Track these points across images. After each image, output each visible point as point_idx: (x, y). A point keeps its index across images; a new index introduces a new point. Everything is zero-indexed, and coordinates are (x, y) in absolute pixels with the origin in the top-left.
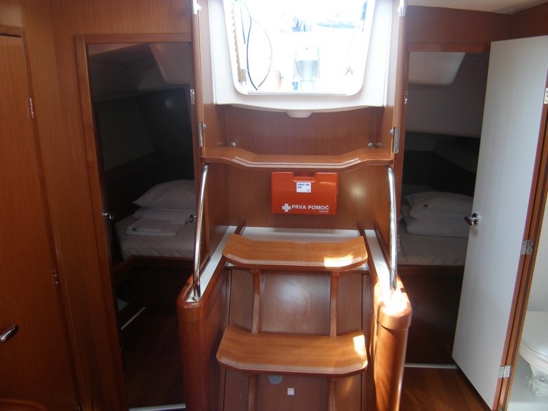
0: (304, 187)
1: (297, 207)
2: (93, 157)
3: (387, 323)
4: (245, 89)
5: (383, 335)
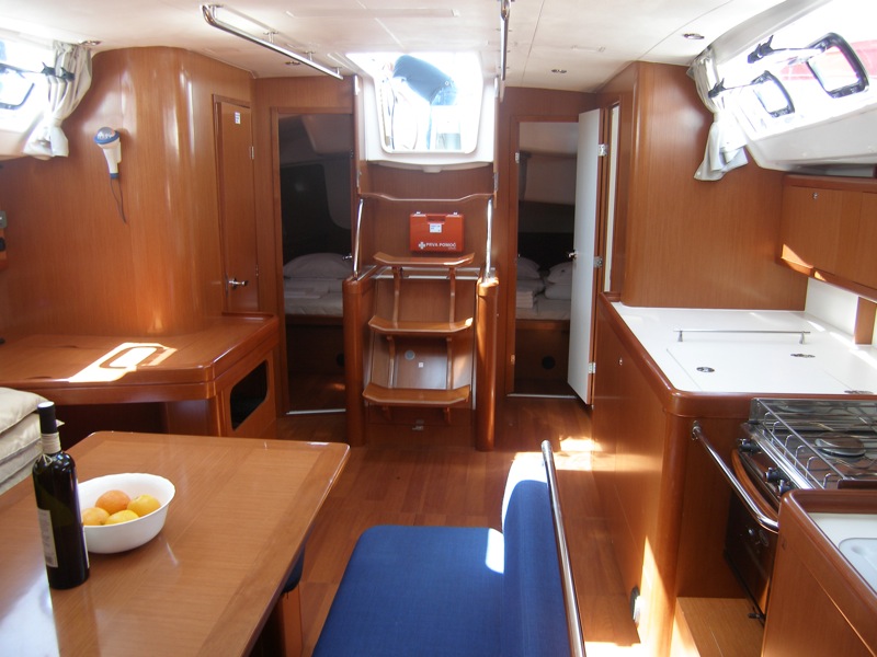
0: (436, 228)
1: (430, 244)
2: (278, 195)
3: (482, 292)
4: (389, 149)
5: (481, 304)
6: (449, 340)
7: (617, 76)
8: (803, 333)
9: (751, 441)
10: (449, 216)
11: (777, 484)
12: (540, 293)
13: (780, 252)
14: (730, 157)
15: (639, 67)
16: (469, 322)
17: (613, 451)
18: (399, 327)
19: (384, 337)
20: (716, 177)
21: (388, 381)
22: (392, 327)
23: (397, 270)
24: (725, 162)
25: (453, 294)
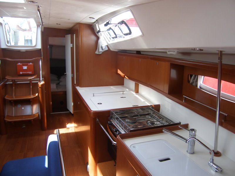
0: (25, 68)
1: (24, 72)
3: (40, 86)
4: (9, 45)
5: (40, 89)
6: (31, 100)
7: (74, 26)
8: (123, 92)
9: (111, 122)
10: (29, 64)
11: (117, 132)
12: (58, 84)
13: (117, 71)
14: (104, 48)
15: (80, 24)
16: (37, 94)
17: (79, 126)
18: (15, 98)
19: (10, 101)
20: (100, 53)
21: (13, 114)
22: (13, 98)
23: (14, 81)
24: (102, 49)
25: (31, 87)
